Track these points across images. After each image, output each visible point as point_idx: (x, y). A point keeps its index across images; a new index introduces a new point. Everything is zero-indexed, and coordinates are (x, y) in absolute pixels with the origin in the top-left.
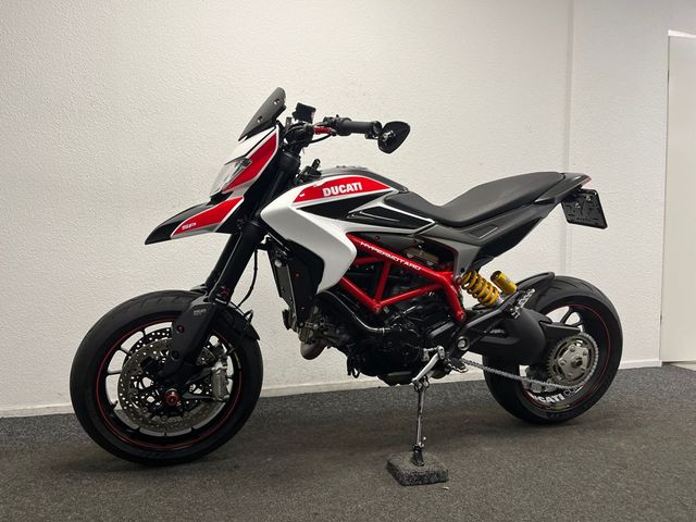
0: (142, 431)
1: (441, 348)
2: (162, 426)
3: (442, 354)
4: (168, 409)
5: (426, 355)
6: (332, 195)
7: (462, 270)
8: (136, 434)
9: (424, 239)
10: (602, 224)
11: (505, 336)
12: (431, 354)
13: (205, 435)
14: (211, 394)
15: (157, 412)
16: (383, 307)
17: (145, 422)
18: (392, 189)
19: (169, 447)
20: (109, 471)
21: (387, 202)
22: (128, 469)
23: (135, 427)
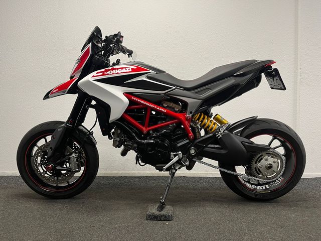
1: (180, 152)
3: (181, 156)
5: (172, 156)
6: (113, 74)
7: (191, 113)
9: (169, 96)
10: (283, 88)
11: (221, 149)
12: (175, 156)
16: (149, 131)
18: (151, 71)
21: (148, 78)
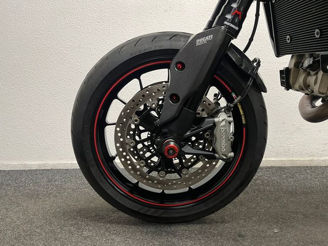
0: (141, 185)
2: (159, 182)
4: (166, 165)
8: (135, 188)
13: (202, 197)
14: (214, 151)
15: (156, 168)
17: (143, 176)
19: (167, 204)
20: (111, 222)
22: (128, 223)
23: (135, 181)
